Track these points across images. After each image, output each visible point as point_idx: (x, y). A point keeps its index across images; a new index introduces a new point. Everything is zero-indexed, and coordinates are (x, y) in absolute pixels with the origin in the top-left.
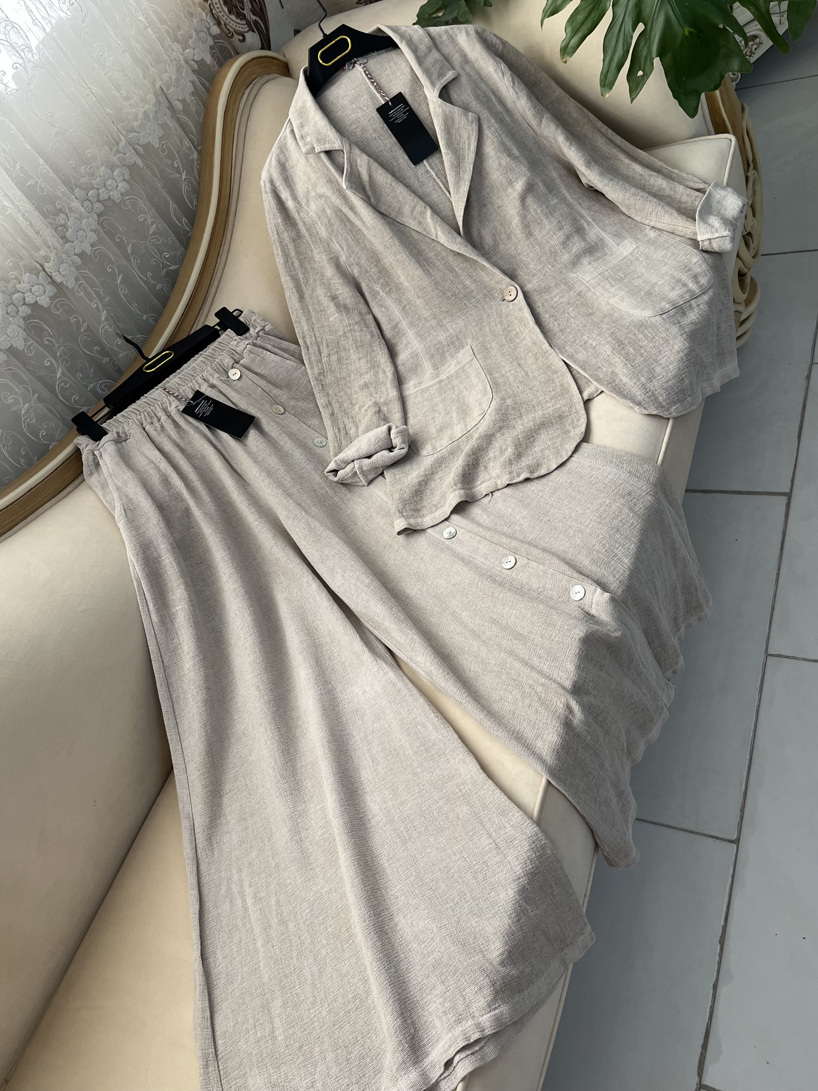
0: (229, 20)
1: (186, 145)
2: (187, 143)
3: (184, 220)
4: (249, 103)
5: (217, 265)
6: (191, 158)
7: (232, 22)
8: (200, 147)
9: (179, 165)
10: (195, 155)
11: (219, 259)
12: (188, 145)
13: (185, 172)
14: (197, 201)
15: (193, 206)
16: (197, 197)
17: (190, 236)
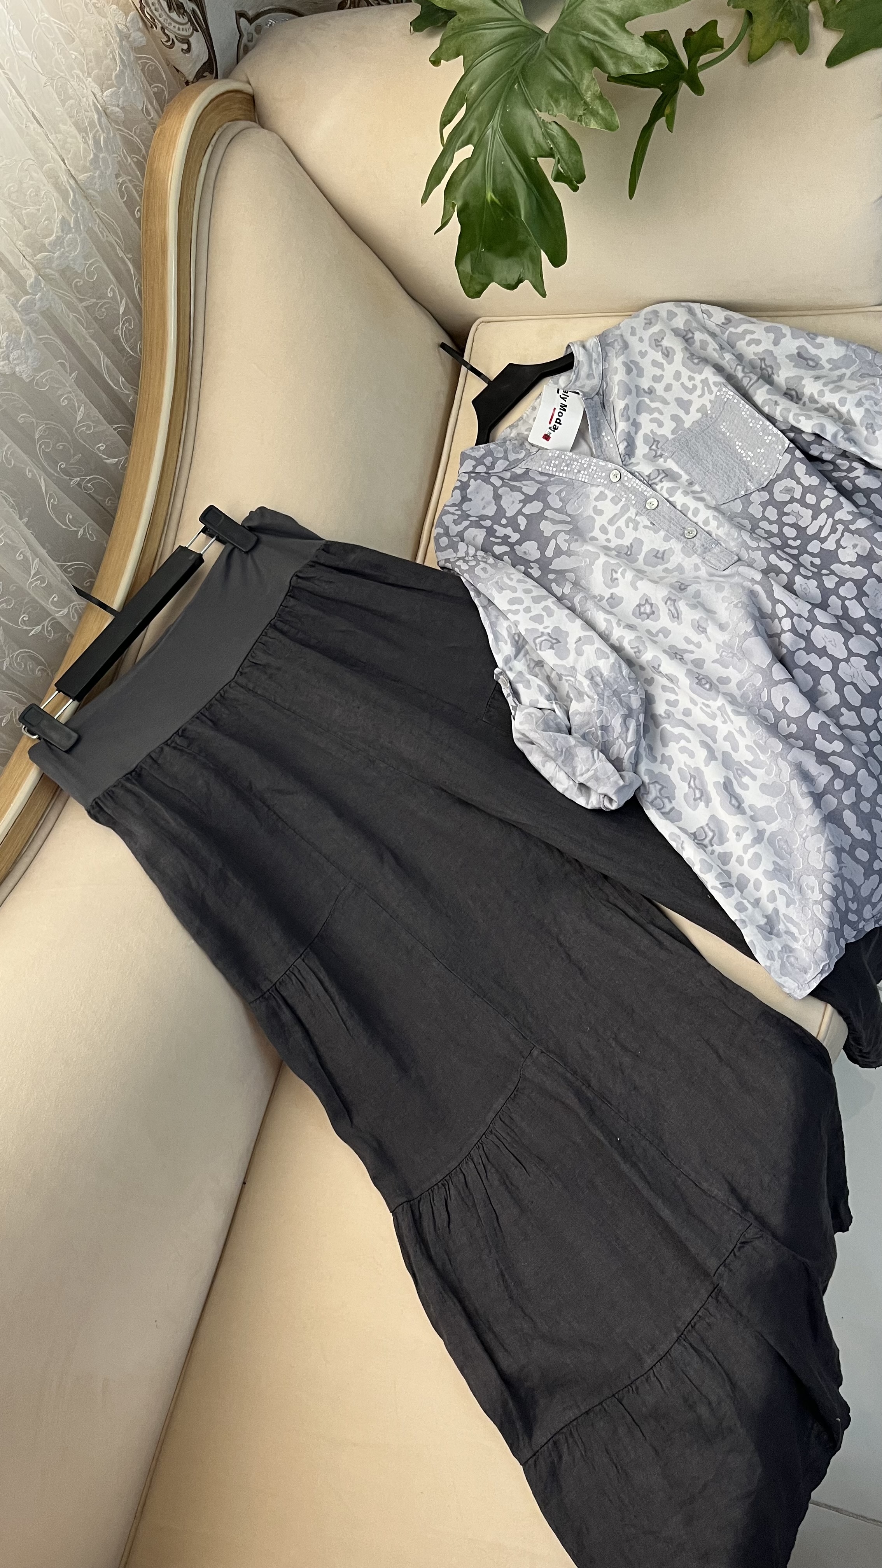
0: (169, 21)
7: (173, 24)
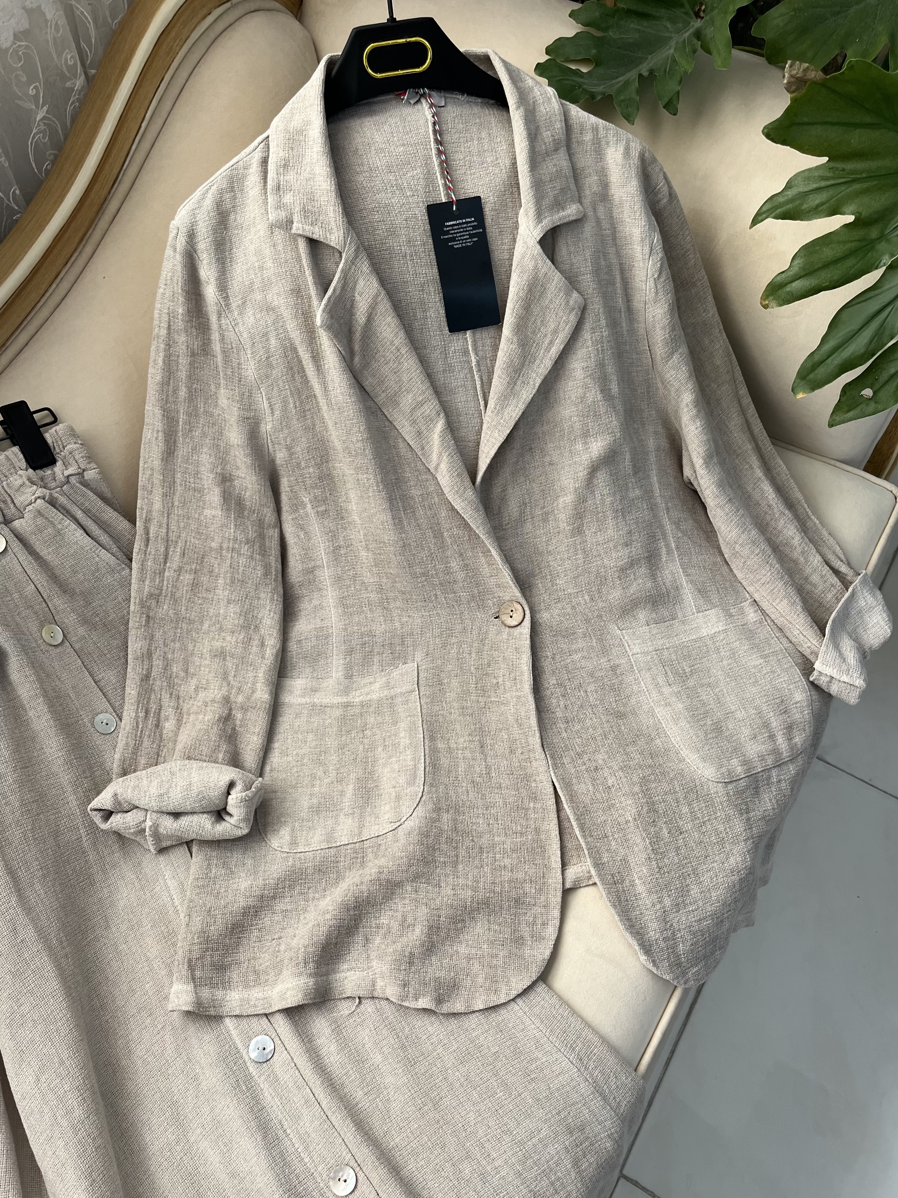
1: (66, 60)
2: (70, 56)
3: (15, 190)
4: (212, 35)
5: (48, 295)
6: (68, 84)
8: (93, 71)
9: (38, 92)
10: (79, 82)
11: (54, 286)
12: (70, 63)
13: (45, 108)
14: (53, 162)
15: (40, 171)
16: (56, 156)
17: (17, 220)
